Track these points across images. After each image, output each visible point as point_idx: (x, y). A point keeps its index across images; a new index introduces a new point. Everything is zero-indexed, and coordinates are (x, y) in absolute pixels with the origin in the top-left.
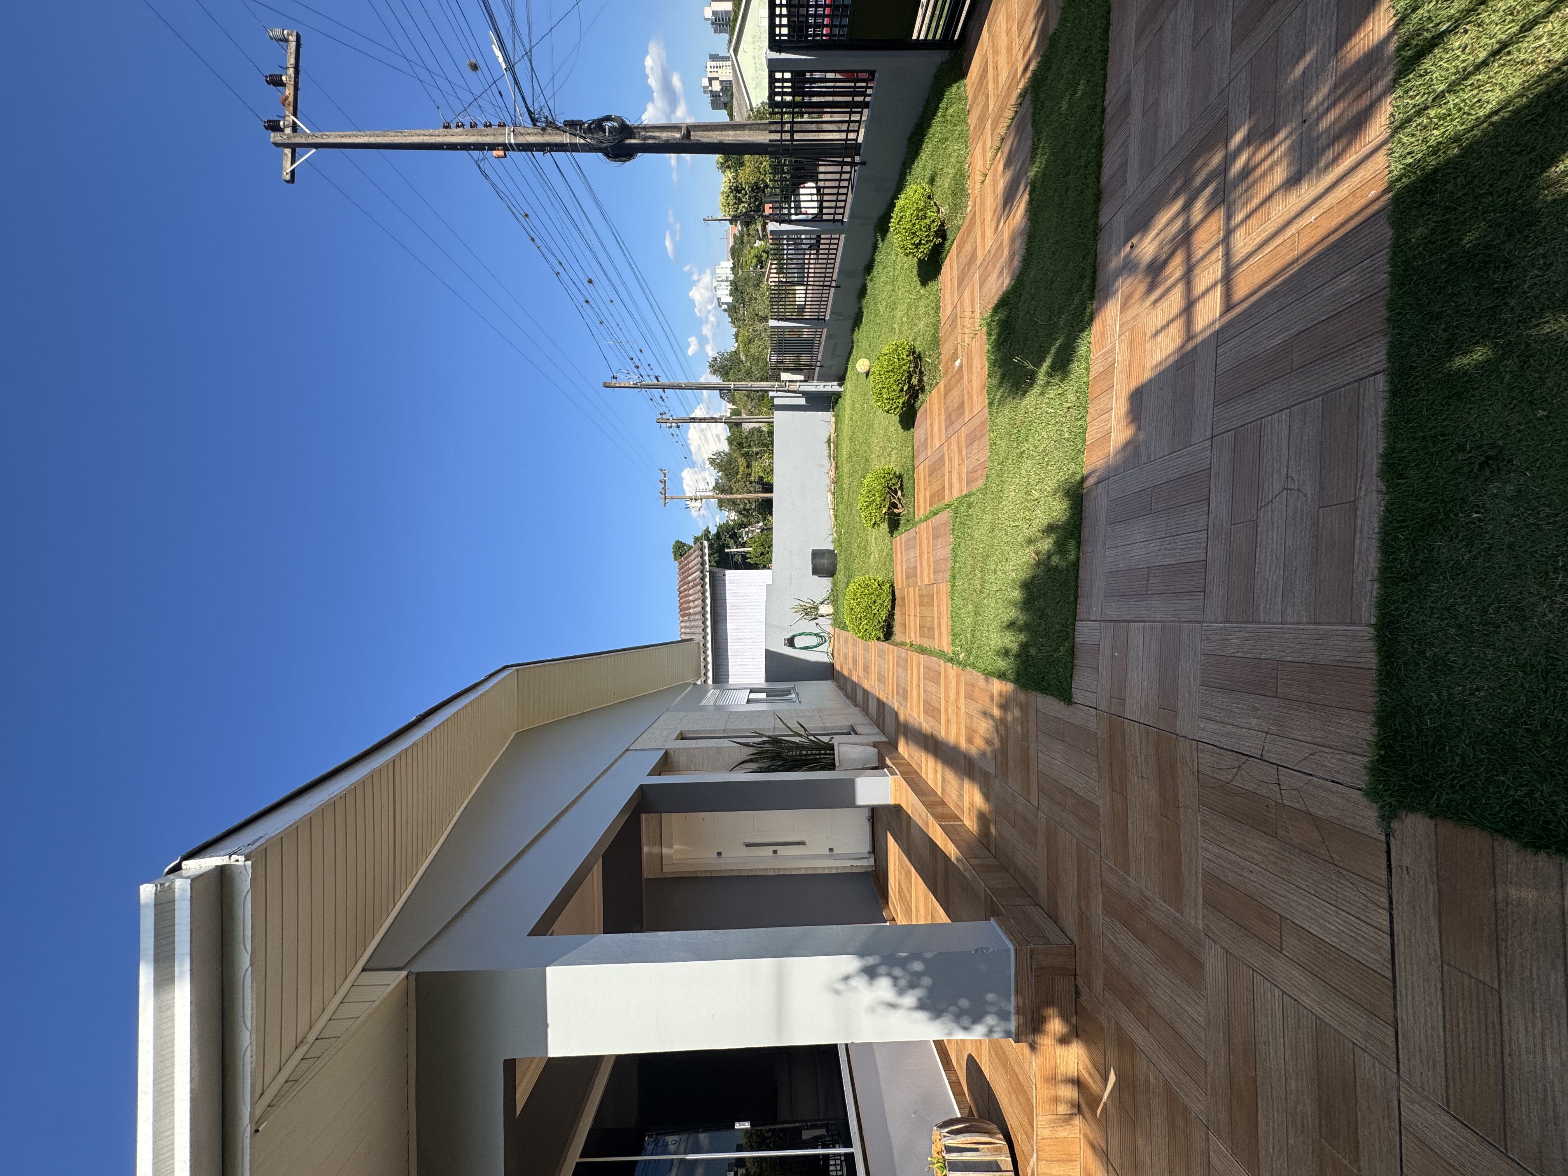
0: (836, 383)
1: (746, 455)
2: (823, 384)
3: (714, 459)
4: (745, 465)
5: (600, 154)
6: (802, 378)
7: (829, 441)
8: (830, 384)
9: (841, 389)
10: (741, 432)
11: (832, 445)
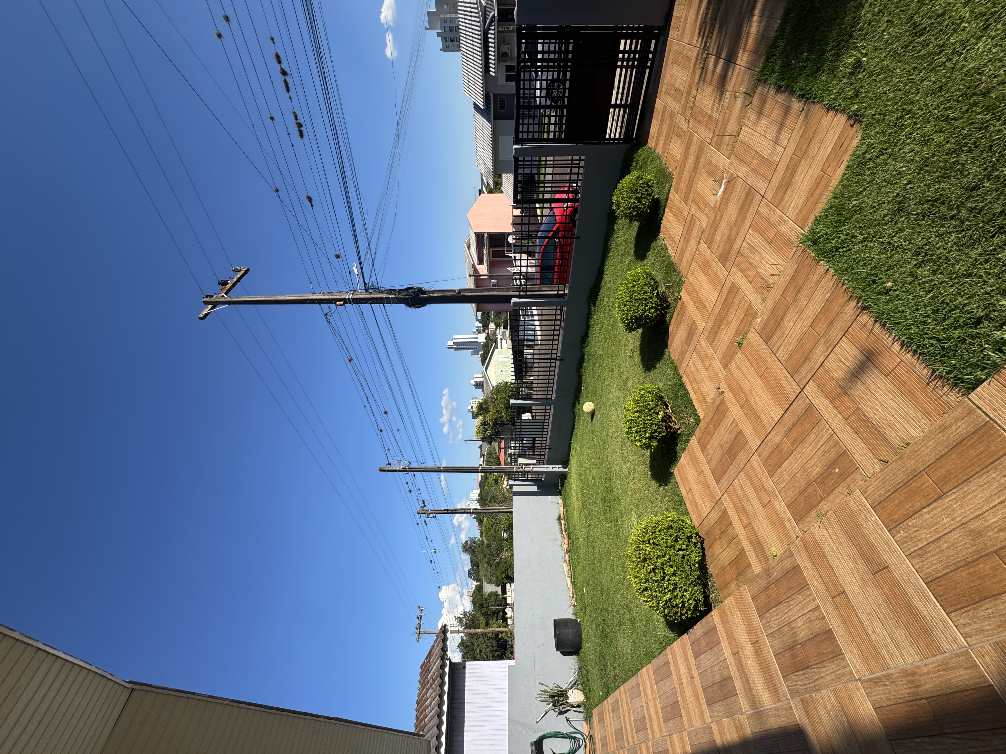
0: (561, 466)
1: (485, 614)
2: (551, 466)
3: (461, 619)
4: (485, 622)
5: (403, 305)
6: (534, 461)
7: (559, 519)
8: (557, 466)
9: (567, 470)
10: (482, 595)
11: (563, 522)
